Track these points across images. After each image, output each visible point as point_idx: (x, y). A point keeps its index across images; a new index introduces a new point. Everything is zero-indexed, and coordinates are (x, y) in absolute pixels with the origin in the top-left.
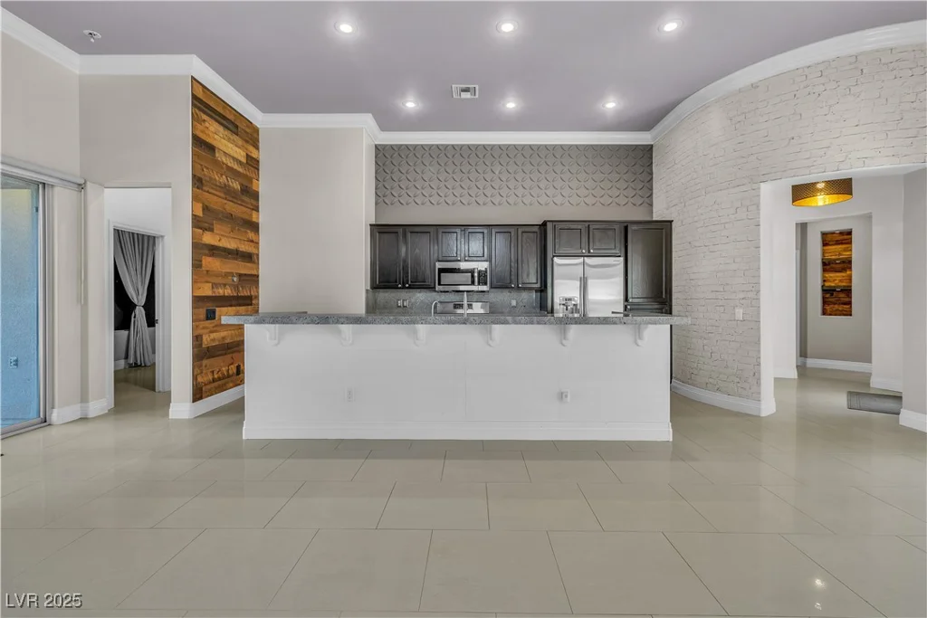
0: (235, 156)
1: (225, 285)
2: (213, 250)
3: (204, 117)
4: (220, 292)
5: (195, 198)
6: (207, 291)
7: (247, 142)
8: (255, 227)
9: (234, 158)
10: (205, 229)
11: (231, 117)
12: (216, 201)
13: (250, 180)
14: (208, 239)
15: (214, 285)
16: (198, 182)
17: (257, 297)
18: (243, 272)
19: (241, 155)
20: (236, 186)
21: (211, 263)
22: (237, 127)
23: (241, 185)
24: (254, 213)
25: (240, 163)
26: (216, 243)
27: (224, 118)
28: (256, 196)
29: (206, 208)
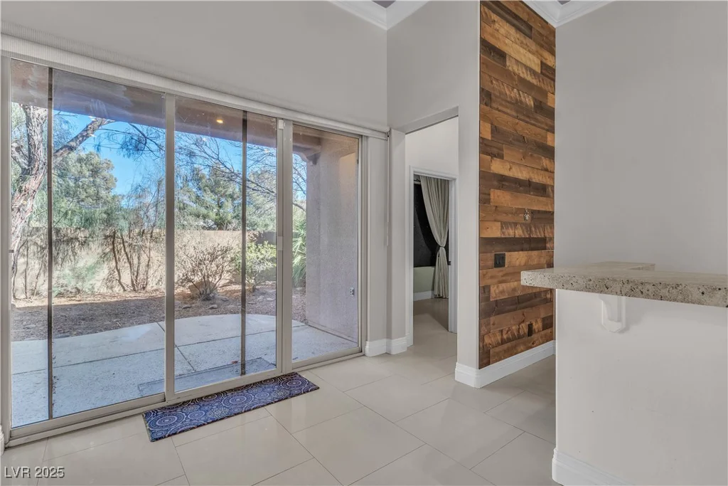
0: (528, 64)
1: (516, 224)
2: (504, 182)
3: (494, 17)
4: (510, 233)
5: (483, 117)
6: (495, 232)
7: (542, 46)
8: (549, 152)
9: (527, 68)
10: (493, 156)
11: (524, 16)
12: (507, 120)
13: (545, 94)
14: (497, 167)
15: (504, 225)
16: (486, 97)
17: (552, 239)
18: (535, 208)
19: (535, 63)
20: (529, 101)
21: (501, 197)
22: (531, 28)
23: (535, 100)
24: (549, 135)
25: (533, 72)
26: (506, 173)
27: (516, 17)
28: (550, 113)
29: (495, 130)
